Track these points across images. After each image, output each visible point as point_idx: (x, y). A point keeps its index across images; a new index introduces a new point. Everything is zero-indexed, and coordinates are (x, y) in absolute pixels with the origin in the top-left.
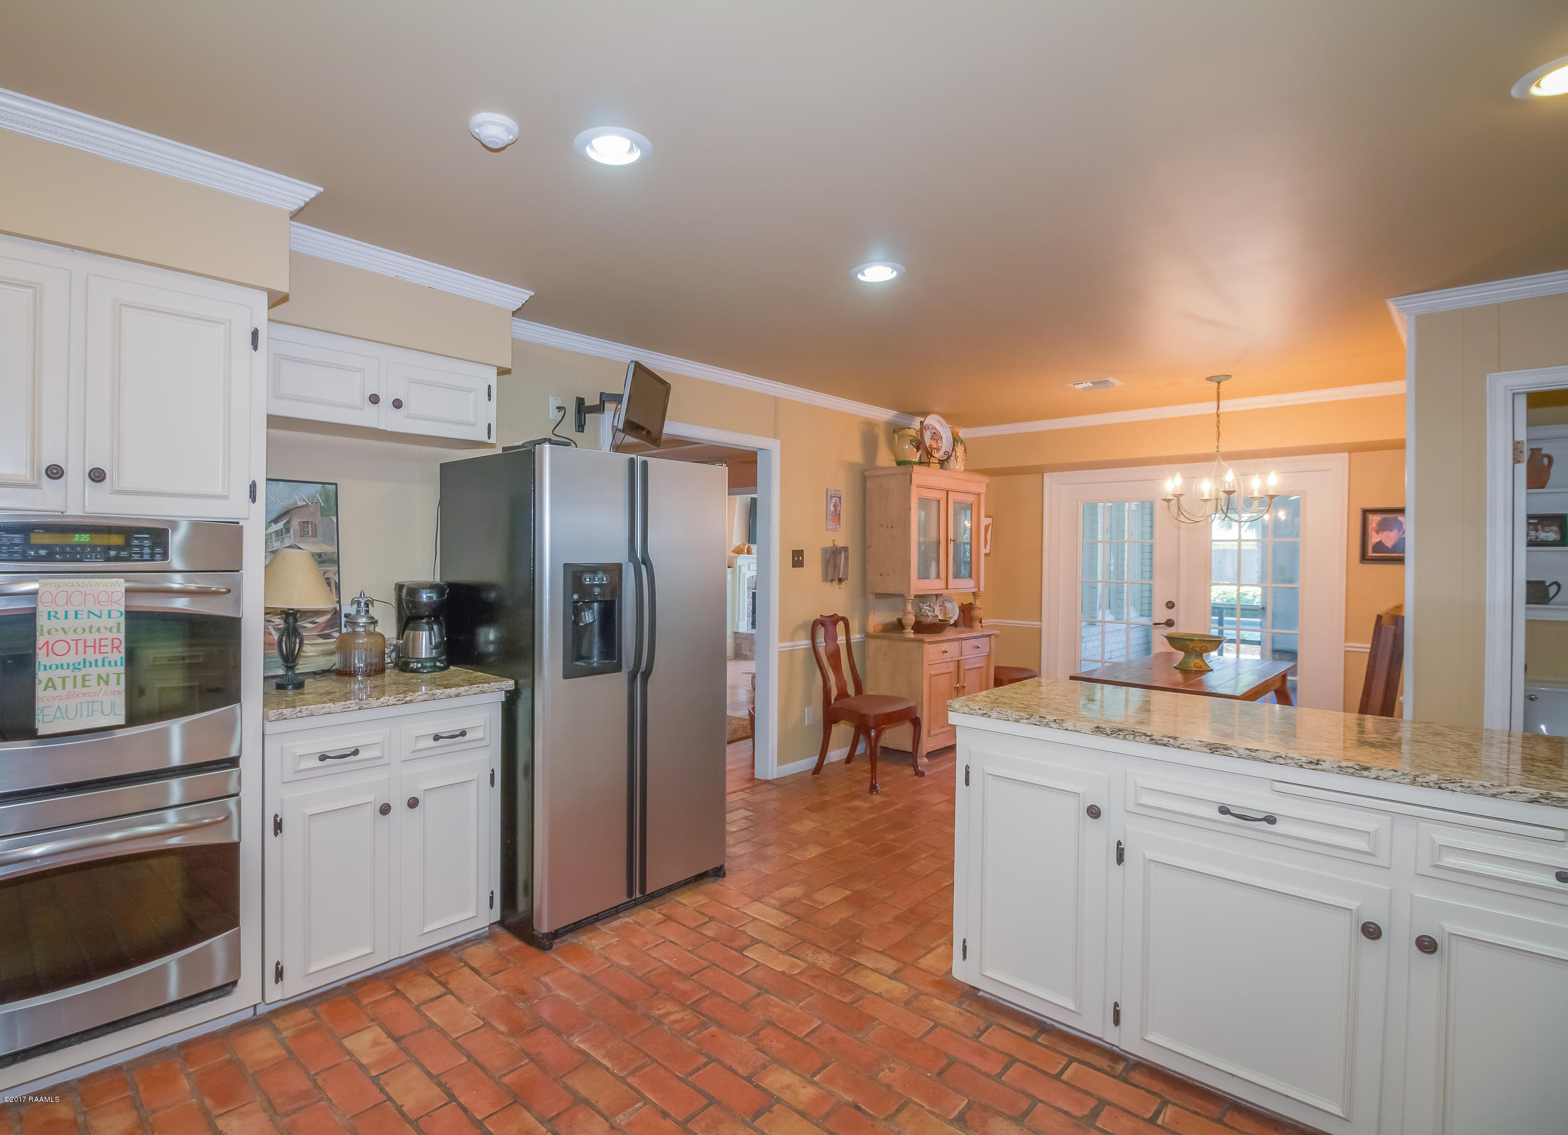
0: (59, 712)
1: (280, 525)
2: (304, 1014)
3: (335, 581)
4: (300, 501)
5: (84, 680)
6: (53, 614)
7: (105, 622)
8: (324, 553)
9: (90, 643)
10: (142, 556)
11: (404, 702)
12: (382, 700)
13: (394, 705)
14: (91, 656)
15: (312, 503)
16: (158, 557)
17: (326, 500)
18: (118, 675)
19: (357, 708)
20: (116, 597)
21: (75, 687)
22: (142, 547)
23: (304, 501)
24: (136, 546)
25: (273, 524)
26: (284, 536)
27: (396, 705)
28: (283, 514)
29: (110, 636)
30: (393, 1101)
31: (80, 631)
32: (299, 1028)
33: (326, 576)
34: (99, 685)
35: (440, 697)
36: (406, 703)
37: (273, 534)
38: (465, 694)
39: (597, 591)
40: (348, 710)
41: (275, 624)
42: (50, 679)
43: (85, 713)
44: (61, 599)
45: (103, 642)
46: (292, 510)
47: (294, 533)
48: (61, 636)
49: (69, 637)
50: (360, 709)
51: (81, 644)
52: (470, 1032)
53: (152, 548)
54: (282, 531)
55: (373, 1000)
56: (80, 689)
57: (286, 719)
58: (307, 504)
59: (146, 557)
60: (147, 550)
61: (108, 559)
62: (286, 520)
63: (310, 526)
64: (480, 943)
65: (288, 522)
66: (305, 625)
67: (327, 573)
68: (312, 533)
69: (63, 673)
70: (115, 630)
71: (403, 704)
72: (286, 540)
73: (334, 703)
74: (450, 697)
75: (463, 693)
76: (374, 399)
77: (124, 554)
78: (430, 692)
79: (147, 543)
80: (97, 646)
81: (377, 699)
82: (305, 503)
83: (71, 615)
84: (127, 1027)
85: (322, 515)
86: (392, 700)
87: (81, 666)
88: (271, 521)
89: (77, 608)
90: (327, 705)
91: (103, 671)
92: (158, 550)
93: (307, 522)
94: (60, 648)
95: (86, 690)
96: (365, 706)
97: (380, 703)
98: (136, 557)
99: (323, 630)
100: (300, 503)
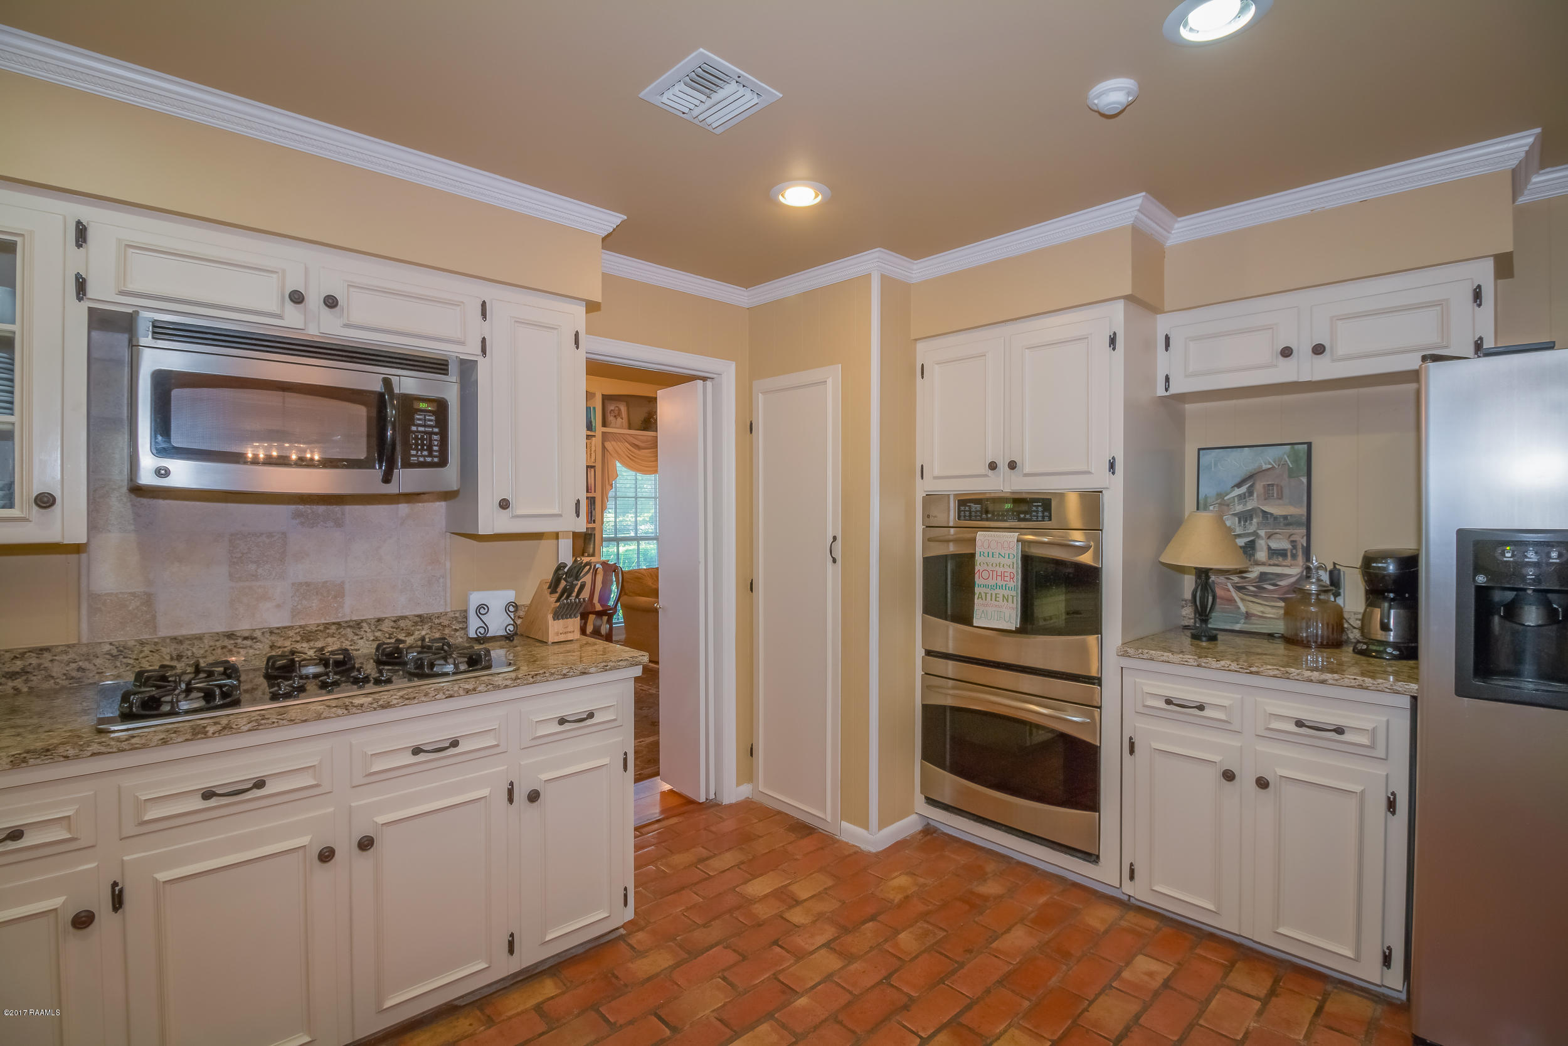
0: (983, 614)
1: (1243, 489)
2: (1152, 923)
3: (1302, 545)
4: (1266, 464)
5: (996, 597)
6: (982, 553)
7: (1007, 561)
8: (1291, 515)
9: (999, 574)
10: (1038, 518)
11: (1248, 671)
12: (1222, 663)
13: (1236, 671)
14: (1000, 583)
15: (1279, 466)
16: (1047, 518)
17: (1296, 461)
18: (1013, 597)
19: (1195, 664)
20: (1012, 545)
21: (991, 600)
22: (1037, 512)
23: (1270, 464)
24: (1034, 511)
25: (1236, 488)
26: (1247, 499)
27: (1239, 672)
28: (1246, 478)
29: (1010, 570)
30: (1089, 1005)
31: (994, 565)
32: (1133, 926)
33: (1292, 539)
34: (1003, 601)
35: (1296, 678)
36: (1251, 673)
37: (1236, 498)
38: (1334, 682)
39: (1531, 573)
40: (1186, 663)
41: (1233, 581)
42: (980, 593)
43: (996, 617)
44: (986, 545)
45: (1006, 574)
46: (1256, 473)
47: (1257, 496)
48: (985, 567)
49: (990, 568)
50: (1198, 666)
51: (995, 573)
52: (1217, 1032)
53: (1043, 512)
54: (1245, 495)
55: (1204, 954)
56: (993, 602)
57: (1130, 656)
58: (1273, 467)
59: (1040, 519)
60: (1040, 514)
61: (1020, 520)
62: (1250, 484)
63: (1275, 488)
64: (1376, 1002)
65: (1251, 486)
66: (1265, 586)
67: (1293, 536)
68: (1278, 494)
69: (988, 590)
70: (1011, 566)
71: (1246, 673)
72: (1248, 504)
73: (1172, 654)
74: (1311, 681)
75: (1330, 682)
76: (1287, 352)
77: (1028, 516)
78: (1282, 669)
79: (1040, 509)
80: (1003, 576)
81: (1217, 661)
82: (1270, 466)
83: (990, 555)
84: (1028, 840)
85: (1290, 476)
86: (1234, 666)
87: (995, 588)
88: (1235, 486)
89: (993, 551)
90: (1166, 654)
91: (1006, 592)
92: (1046, 514)
93: (1272, 485)
94: (985, 574)
95: (997, 603)
96: (1203, 664)
97: (1220, 666)
98: (1034, 518)
99: (1286, 593)
100: (1265, 467)
